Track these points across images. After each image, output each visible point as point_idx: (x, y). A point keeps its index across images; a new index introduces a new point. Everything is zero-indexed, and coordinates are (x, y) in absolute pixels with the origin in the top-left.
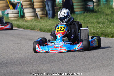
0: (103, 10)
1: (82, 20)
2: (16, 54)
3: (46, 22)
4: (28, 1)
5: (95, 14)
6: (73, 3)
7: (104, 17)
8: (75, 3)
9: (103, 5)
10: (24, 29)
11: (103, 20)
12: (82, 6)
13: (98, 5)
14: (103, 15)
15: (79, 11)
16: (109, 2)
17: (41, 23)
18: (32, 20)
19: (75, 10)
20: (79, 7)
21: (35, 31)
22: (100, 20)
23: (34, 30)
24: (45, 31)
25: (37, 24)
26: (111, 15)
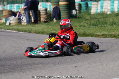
0: (84, 17)
2: (17, 51)
3: (40, 26)
5: (78, 19)
6: (60, 11)
7: (85, 21)
8: (62, 11)
9: (84, 12)
10: (23, 32)
11: (84, 24)
12: (67, 14)
13: (80, 12)
14: (84, 20)
15: (65, 17)
16: (88, 10)
17: (35, 27)
19: (62, 17)
20: (65, 14)
22: (82, 24)
23: (30, 32)
24: (39, 33)
25: (33, 28)
26: (90, 20)
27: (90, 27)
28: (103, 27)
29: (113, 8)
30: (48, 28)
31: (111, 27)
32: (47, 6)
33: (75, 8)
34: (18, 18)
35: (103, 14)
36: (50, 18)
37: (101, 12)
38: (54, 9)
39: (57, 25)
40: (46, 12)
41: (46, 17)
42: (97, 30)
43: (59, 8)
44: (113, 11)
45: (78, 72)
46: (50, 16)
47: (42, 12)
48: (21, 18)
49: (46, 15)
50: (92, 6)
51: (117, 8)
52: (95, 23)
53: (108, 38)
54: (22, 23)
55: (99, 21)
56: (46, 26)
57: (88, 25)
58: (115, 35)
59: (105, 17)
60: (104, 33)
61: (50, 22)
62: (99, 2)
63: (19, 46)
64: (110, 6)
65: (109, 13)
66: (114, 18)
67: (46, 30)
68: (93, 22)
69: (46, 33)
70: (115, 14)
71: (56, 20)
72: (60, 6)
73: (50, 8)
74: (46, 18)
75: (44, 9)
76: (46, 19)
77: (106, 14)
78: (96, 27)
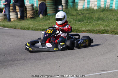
0: (70, 12)
1: (53, 20)
3: (26, 22)
6: (46, 7)
8: (48, 7)
9: (71, 8)
10: (8, 28)
11: (70, 19)
12: (54, 9)
13: (67, 8)
14: (70, 16)
15: (52, 13)
16: (75, 5)
19: (48, 12)
20: (52, 10)
21: (16, 29)
22: (68, 19)
24: (24, 29)
25: (18, 24)
26: (76, 15)
27: (75, 23)
28: (88, 22)
29: (99, 4)
30: (34, 24)
31: (96, 22)
32: (33, 2)
33: (62, 4)
34: (4, 14)
35: (90, 10)
36: (37, 14)
37: (88, 7)
38: (40, 4)
39: (43, 21)
40: (33, 8)
41: (32, 13)
42: (82, 26)
43: (45, 4)
45: (59, 67)
46: (37, 12)
47: (29, 8)
49: (32, 11)
50: (79, 1)
51: (104, 4)
52: (81, 18)
53: (93, 33)
55: (85, 17)
56: (32, 22)
57: (74, 21)
58: (100, 31)
59: (92, 13)
60: (89, 28)
61: (36, 18)
63: (3, 42)
64: (97, 1)
65: (95, 8)
66: (100, 13)
67: (32, 26)
68: (79, 17)
69: (31, 29)
71: (42, 16)
72: (46, 1)
73: (37, 4)
74: (33, 14)
75: (30, 5)
76: (32, 15)
77: (93, 9)
78: (81, 22)
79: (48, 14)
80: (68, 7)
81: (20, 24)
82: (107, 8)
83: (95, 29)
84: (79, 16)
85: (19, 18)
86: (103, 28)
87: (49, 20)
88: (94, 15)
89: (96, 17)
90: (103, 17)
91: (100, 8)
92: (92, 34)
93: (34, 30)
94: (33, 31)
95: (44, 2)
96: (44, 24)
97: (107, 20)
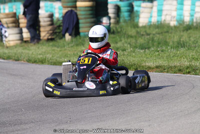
0: (125, 30)
3: (38, 48)
4: (12, 17)
7: (126, 40)
8: (81, 19)
10: (4, 59)
11: (123, 44)
13: (117, 22)
14: (124, 37)
16: (134, 17)
17: (30, 50)
18: (15, 46)
19: (81, 30)
21: (20, 61)
22: (119, 45)
23: (18, 60)
24: (35, 62)
25: (23, 51)
26: (136, 37)
27: (134, 52)
28: (158, 51)
29: (181, 15)
30: (53, 52)
31: (174, 51)
32: (53, 9)
33: (108, 13)
35: (162, 28)
36: (60, 32)
37: (158, 21)
38: (66, 14)
39: (72, 47)
40: (52, 21)
41: (50, 30)
42: (147, 58)
43: (76, 13)
44: (180, 21)
46: (59, 29)
47: (44, 21)
48: (3, 32)
49: (50, 28)
50: (140, 9)
51: (189, 15)
52: (145, 43)
53: (167, 72)
54: (4, 42)
55: (153, 40)
56: (49, 49)
57: (131, 47)
58: (181, 68)
59: (166, 32)
60: (161, 63)
61: (58, 41)
62: (155, 3)
64: (176, 9)
65: (173, 23)
66: (182, 34)
67: (49, 56)
68: (141, 41)
69: (48, 61)
70: (185, 25)
71: (70, 37)
72: (78, 9)
73: (60, 14)
74: (51, 32)
75: (47, 14)
76: (51, 34)
77: (168, 26)
78: (145, 51)
79: (82, 34)
80: (119, 20)
81: (27, 51)
82: (195, 24)
83: (172, 64)
84: (140, 38)
85: (25, 40)
86: (187, 64)
87: (83, 45)
88: (169, 36)
89: (173, 42)
90: (187, 40)
91: (181, 22)
92: (165, 74)
93: (54, 65)
94: (52, 66)
95: (73, 9)
96: (74, 54)
97: (195, 47)
